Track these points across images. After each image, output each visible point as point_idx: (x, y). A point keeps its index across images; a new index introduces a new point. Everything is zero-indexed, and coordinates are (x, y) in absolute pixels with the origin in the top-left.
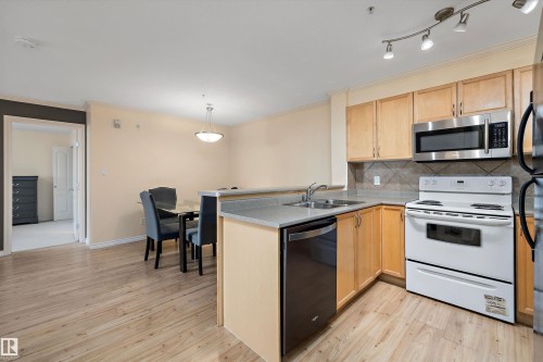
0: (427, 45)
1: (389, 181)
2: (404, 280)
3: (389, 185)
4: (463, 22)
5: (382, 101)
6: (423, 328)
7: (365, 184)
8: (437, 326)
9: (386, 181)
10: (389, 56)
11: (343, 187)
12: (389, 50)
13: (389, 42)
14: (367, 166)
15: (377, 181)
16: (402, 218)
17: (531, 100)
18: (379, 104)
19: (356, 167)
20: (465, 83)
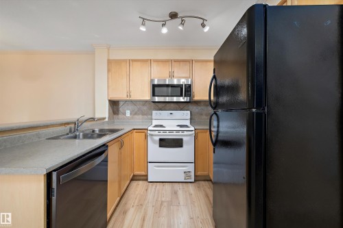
0: (165, 30)
1: (136, 114)
2: (147, 176)
3: (136, 116)
4: (182, 24)
5: (133, 61)
6: (161, 204)
7: (120, 116)
8: (167, 199)
9: (134, 113)
10: (143, 29)
11: (104, 119)
12: (143, 24)
13: (144, 19)
14: (121, 103)
15: (128, 113)
16: (146, 137)
17: (214, 72)
18: (131, 62)
19: (114, 104)
20: (175, 61)
